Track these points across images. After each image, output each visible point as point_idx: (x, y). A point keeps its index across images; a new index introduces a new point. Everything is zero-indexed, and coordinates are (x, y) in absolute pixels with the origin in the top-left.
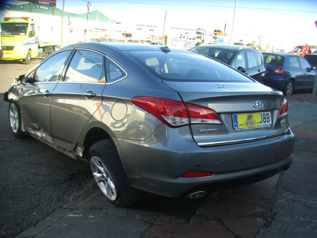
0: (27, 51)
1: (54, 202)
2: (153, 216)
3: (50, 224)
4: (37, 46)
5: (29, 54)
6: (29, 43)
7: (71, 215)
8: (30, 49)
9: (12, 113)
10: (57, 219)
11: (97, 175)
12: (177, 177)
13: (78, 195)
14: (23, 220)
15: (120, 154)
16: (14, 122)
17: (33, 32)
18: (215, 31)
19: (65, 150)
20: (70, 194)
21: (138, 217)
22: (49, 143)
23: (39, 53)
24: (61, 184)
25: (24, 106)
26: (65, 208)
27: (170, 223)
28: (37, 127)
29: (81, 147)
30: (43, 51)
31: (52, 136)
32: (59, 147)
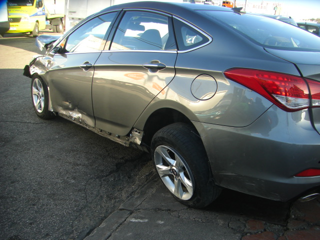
0: (35, 23)
1: (104, 200)
2: (239, 220)
3: (109, 233)
4: (44, 17)
5: (37, 26)
6: (36, 15)
7: (133, 220)
8: (37, 21)
9: (35, 90)
10: (116, 225)
11: (162, 167)
12: (291, 176)
13: (130, 190)
14: (72, 227)
15: (205, 144)
16: (39, 101)
17: (40, 3)
18: (224, 2)
19: (110, 134)
20: (121, 190)
21: (221, 222)
22: (87, 125)
23: (47, 26)
24: (107, 176)
25: (52, 81)
26: (121, 210)
27: (265, 230)
28: (70, 106)
29: (139, 133)
30: (50, 23)
31: (94, 117)
32: (101, 131)
